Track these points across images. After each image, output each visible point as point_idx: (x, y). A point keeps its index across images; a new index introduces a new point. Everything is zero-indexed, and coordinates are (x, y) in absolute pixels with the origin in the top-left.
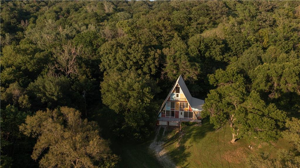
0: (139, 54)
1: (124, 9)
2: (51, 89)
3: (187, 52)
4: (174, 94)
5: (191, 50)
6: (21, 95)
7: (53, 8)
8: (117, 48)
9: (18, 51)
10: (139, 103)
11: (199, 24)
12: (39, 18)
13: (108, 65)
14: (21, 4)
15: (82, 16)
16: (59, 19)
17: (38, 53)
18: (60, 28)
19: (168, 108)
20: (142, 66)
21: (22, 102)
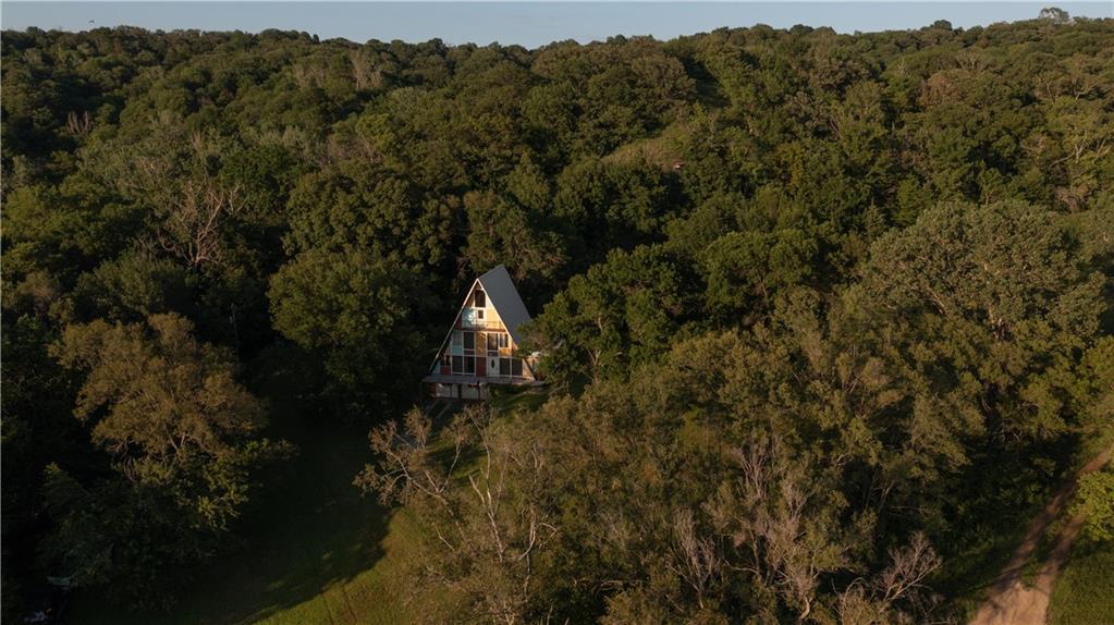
0: (392, 206)
1: (425, 78)
2: (134, 287)
3: (550, 205)
4: (472, 310)
5: (561, 200)
6: (54, 300)
7: (179, 71)
8: (334, 190)
9: (53, 200)
10: (364, 324)
11: (601, 126)
12: (130, 104)
13: (307, 236)
14: (69, 56)
15: (276, 99)
16: (197, 111)
17: (111, 204)
18: (198, 140)
19: (456, 349)
20: (404, 242)
21: (59, 317)
